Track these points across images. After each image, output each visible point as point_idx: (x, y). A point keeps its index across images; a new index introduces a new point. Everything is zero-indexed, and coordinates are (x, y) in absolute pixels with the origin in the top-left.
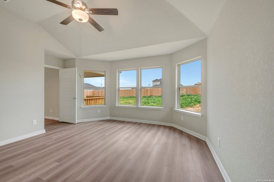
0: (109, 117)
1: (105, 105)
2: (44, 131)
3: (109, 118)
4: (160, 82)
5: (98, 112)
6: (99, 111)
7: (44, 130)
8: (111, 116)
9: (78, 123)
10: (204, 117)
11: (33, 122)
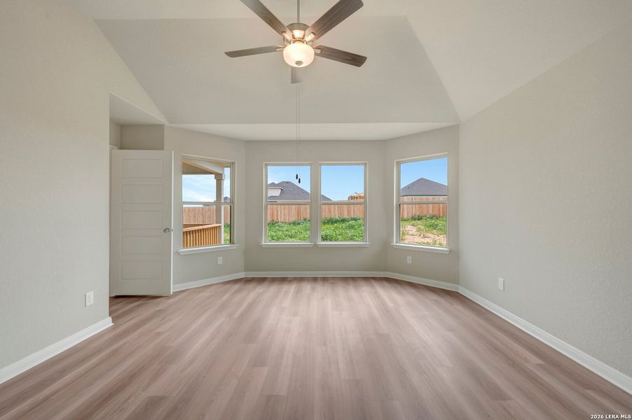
0: (244, 273)
1: (233, 243)
2: (108, 323)
3: (242, 275)
4: (280, 191)
5: (219, 263)
6: (220, 261)
7: (110, 319)
8: (247, 269)
9: (176, 294)
10: (454, 254)
11: (87, 300)
